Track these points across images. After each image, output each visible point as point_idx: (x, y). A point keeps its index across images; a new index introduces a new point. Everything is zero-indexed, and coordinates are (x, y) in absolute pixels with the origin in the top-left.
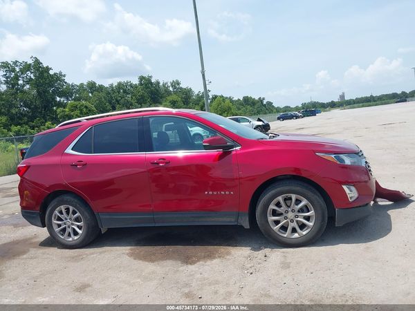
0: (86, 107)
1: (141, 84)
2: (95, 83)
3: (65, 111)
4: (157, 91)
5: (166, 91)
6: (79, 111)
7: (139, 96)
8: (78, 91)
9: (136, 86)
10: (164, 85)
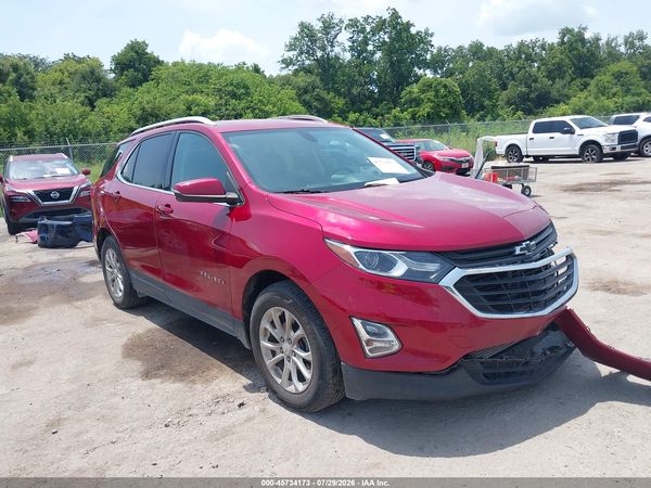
0: (445, 86)
1: (563, 43)
2: (482, 45)
3: (413, 92)
4: (593, 54)
5: (610, 54)
6: (433, 93)
7: (554, 65)
8: (454, 58)
9: (552, 47)
10: (608, 44)
